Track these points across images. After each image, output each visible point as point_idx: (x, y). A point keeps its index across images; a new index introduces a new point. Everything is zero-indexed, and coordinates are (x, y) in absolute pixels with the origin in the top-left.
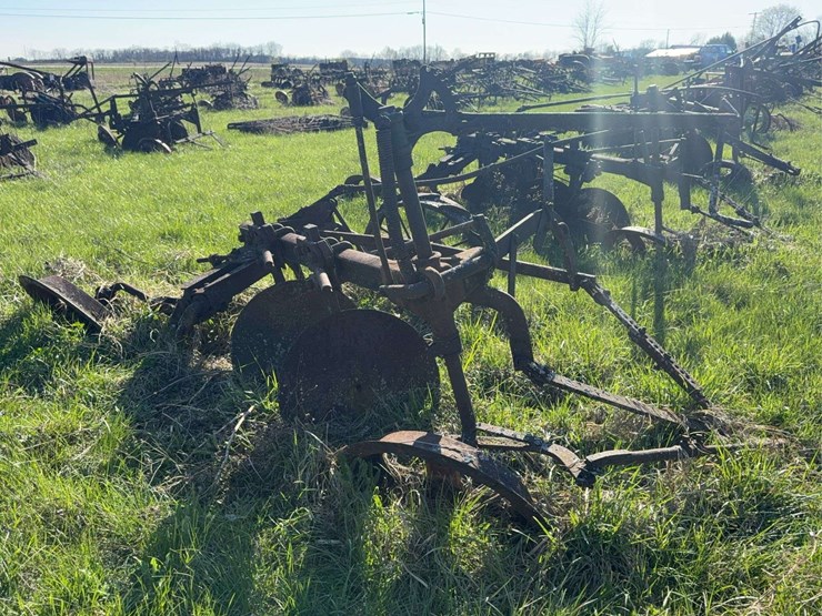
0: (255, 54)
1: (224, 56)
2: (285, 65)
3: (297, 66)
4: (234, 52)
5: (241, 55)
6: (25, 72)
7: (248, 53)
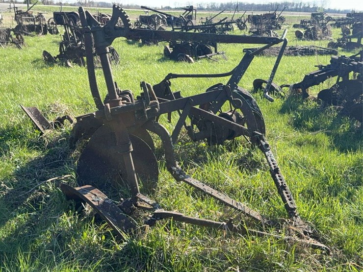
0: (311, 6)
1: (290, 7)
2: (321, 14)
3: (329, 15)
4: (297, 5)
5: (302, 7)
6: (158, 14)
7: (307, 6)
